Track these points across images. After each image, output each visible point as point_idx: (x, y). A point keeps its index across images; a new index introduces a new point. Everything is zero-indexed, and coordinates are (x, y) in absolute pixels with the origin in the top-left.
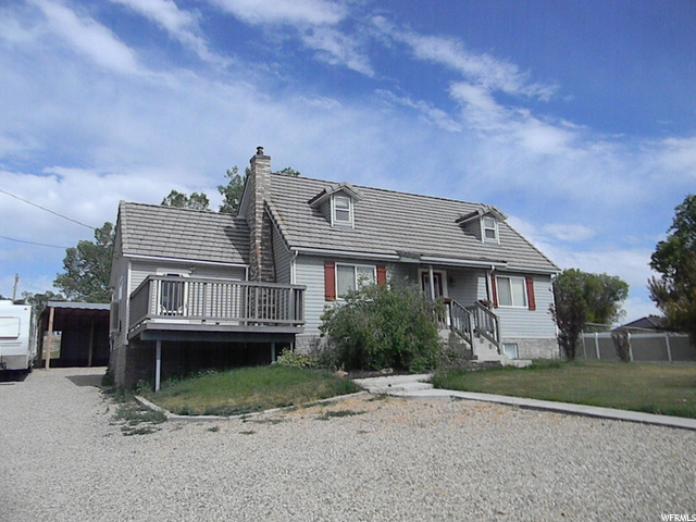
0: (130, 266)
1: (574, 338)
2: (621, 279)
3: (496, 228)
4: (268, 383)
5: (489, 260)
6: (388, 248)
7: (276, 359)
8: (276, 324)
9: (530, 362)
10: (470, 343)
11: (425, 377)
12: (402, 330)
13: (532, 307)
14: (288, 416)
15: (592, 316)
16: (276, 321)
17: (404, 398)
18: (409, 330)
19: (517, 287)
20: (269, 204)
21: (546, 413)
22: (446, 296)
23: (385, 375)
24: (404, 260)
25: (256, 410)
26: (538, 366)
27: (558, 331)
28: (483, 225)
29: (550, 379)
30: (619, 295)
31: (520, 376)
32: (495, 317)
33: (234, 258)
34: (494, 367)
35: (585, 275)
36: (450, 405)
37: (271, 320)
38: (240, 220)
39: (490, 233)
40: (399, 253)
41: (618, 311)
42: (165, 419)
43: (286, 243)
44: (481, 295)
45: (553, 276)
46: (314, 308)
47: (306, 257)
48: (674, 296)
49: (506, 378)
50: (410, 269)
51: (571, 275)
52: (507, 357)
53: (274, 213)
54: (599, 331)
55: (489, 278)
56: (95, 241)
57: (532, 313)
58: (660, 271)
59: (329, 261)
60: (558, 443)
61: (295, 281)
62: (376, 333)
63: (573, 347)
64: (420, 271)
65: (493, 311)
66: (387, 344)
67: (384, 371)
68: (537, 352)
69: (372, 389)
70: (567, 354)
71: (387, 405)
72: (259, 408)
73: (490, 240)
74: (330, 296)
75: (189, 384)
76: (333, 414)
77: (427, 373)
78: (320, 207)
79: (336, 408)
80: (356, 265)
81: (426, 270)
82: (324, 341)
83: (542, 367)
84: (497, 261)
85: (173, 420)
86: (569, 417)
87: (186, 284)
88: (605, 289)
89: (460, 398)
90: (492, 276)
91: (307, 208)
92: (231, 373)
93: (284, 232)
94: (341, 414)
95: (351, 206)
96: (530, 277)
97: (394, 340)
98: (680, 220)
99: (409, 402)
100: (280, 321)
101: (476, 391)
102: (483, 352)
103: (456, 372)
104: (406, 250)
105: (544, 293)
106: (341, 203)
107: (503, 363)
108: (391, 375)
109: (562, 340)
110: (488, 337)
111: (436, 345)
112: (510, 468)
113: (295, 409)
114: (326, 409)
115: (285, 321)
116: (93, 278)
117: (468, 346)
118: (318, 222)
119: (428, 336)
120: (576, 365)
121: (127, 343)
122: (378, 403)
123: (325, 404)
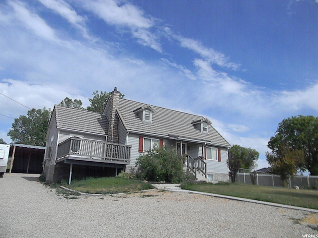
0: (59, 132)
1: (235, 174)
2: (256, 151)
3: (207, 127)
4: (117, 183)
5: (204, 140)
6: (164, 132)
7: (118, 175)
8: (117, 160)
9: (218, 182)
10: (195, 173)
11: (178, 185)
12: (170, 166)
13: (219, 160)
14: (128, 196)
15: (243, 165)
16: (117, 159)
17: (172, 192)
18: (172, 166)
19: (214, 152)
20: (118, 111)
21: (223, 199)
22: (186, 153)
23: (162, 183)
24: (171, 138)
25: (115, 193)
26: (220, 184)
27: (229, 171)
28: (202, 126)
29: (225, 188)
30: (255, 158)
31: (214, 187)
32: (205, 163)
33: (101, 132)
34: (204, 183)
35: (241, 148)
36: (189, 195)
37: (116, 159)
38: (104, 116)
39: (205, 129)
40: (169, 135)
41: (255, 164)
42: (80, 194)
43: (125, 128)
44: (200, 154)
45: (228, 148)
46: (135, 155)
47: (132, 134)
48: (275, 160)
49: (208, 187)
50: (173, 142)
51: (236, 147)
52: (209, 180)
53: (120, 115)
54: (246, 172)
55: (204, 148)
56: (27, 117)
57: (219, 163)
58: (271, 149)
59: (141, 136)
60: (227, 208)
61: (127, 143)
62: (160, 167)
63: (234, 178)
64: (177, 142)
65: (204, 161)
66: (164, 171)
67: (162, 182)
68: (220, 179)
69: (159, 188)
70: (232, 180)
71: (165, 194)
72: (116, 192)
73: (205, 132)
74: (140, 150)
75: (82, 182)
76: (146, 196)
77: (178, 184)
78: (138, 113)
79: (146, 194)
80: (152, 139)
81: (179, 143)
82: (137, 168)
83: (222, 184)
84: (207, 141)
85: (83, 195)
86: (231, 200)
87: (81, 141)
88: (250, 155)
89: (192, 193)
90: (205, 147)
91: (133, 114)
92: (100, 179)
93: (124, 123)
94: (148, 196)
95: (151, 115)
96: (219, 148)
97: (166, 170)
98: (280, 128)
99: (173, 193)
100: (119, 159)
101: (197, 191)
102: (200, 177)
103: (190, 184)
104: (172, 134)
105: (225, 155)
106: (147, 113)
107: (207, 182)
108: (165, 183)
109: (231, 174)
110: (202, 171)
111: (182, 173)
112: (211, 213)
113: (130, 193)
114: (142, 194)
115: (121, 159)
116: (25, 133)
117: (194, 174)
118: (138, 120)
119: (179, 169)
120: (235, 184)
121: (55, 164)
122: (162, 193)
123: (142, 192)
